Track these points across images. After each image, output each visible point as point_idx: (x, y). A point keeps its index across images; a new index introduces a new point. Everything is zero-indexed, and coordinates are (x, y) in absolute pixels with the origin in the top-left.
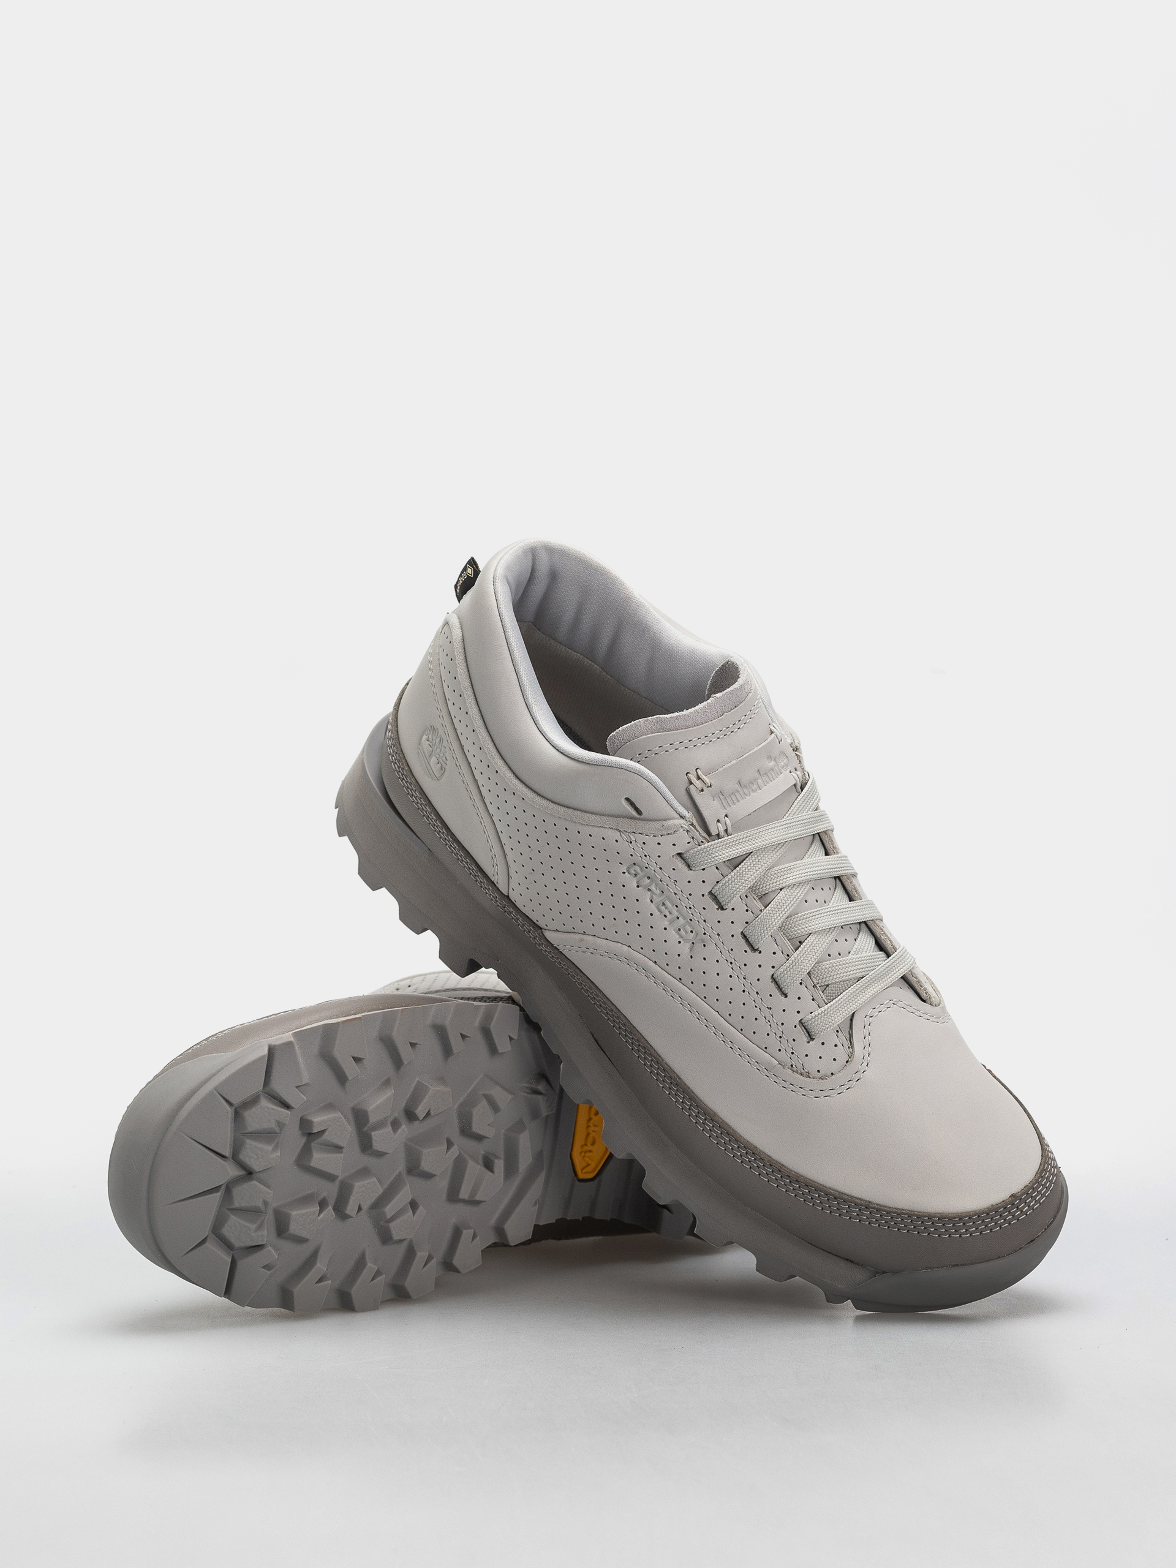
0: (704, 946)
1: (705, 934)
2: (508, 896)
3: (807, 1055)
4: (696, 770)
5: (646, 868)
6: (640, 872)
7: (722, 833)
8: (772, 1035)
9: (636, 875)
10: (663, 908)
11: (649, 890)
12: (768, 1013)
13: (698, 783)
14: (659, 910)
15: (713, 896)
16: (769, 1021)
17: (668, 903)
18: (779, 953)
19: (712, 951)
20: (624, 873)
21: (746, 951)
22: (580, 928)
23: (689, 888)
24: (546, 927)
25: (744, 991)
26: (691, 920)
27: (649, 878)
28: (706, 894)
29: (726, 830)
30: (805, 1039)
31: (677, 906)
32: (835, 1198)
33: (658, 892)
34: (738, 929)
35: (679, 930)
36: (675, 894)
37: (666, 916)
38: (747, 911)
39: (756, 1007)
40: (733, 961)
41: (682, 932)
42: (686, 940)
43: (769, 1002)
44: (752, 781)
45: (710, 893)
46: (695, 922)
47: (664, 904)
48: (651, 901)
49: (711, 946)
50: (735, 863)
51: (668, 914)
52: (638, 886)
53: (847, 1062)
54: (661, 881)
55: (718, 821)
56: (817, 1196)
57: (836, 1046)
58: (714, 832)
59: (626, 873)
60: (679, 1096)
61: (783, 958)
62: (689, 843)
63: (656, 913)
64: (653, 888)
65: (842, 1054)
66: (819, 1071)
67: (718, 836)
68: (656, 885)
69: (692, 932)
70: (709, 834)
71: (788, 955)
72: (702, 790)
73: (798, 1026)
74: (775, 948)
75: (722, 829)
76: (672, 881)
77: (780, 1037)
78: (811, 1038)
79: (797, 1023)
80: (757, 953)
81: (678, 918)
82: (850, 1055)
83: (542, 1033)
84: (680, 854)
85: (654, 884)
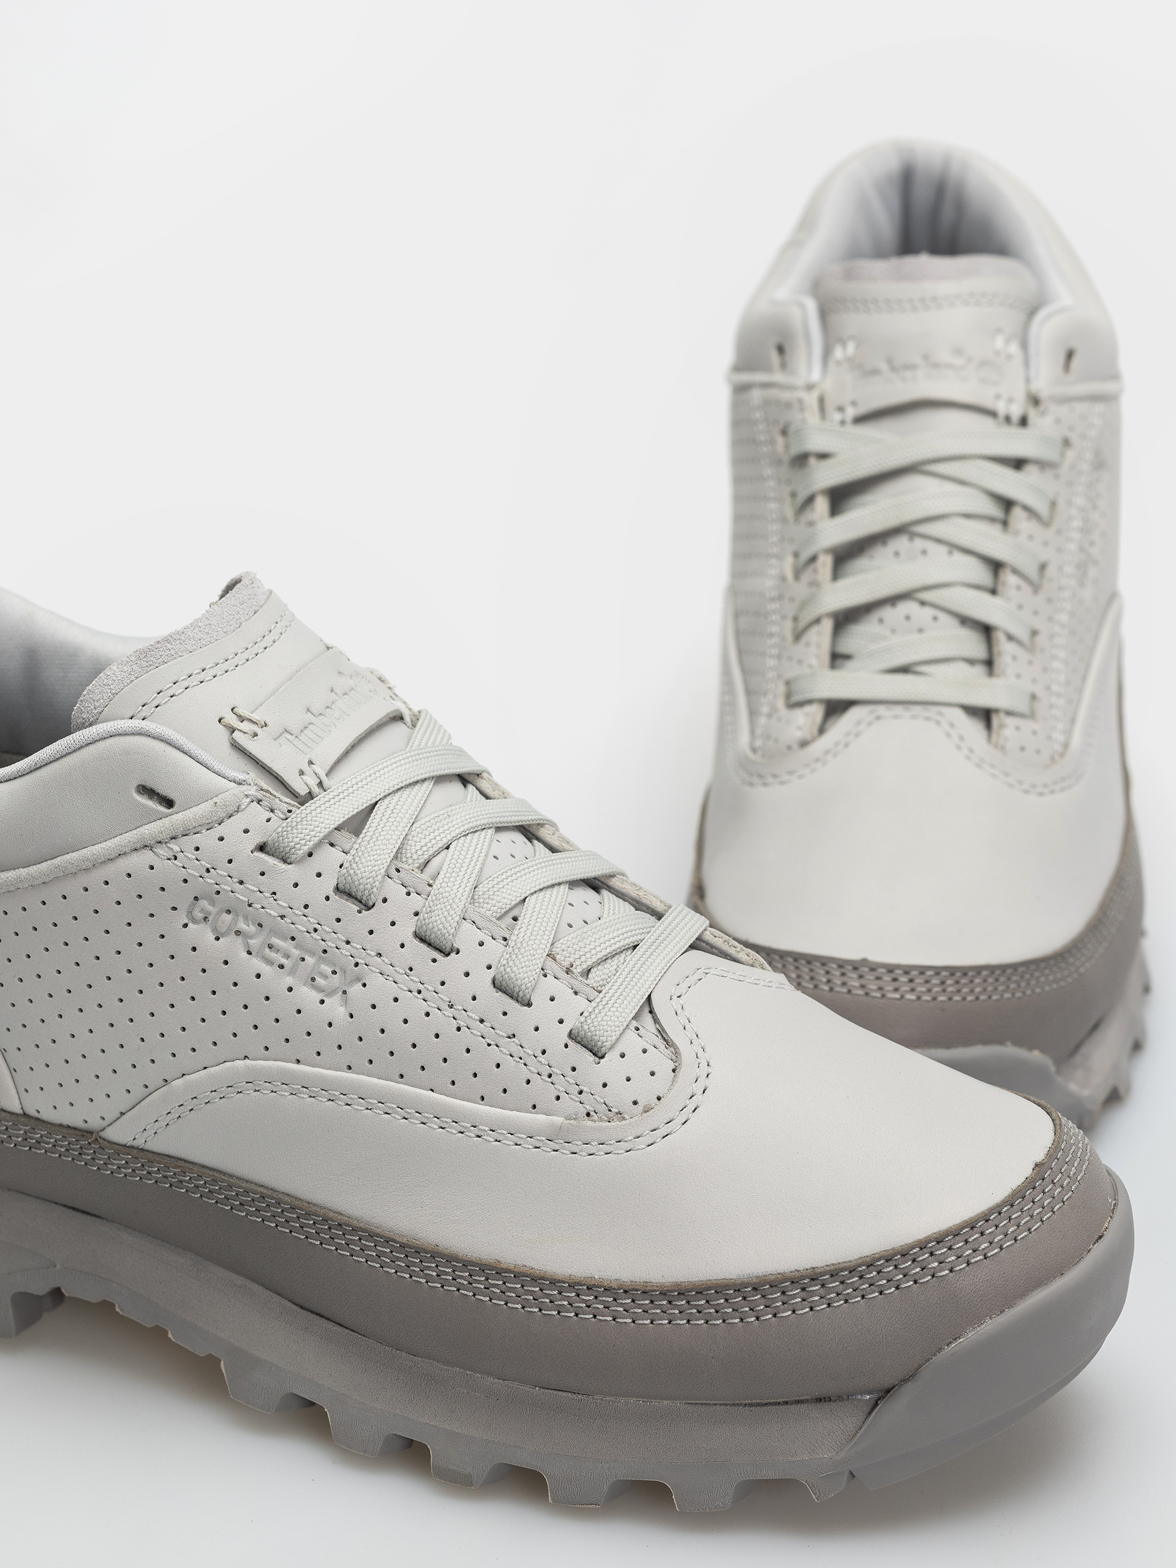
0: (364, 985)
1: (357, 965)
2: (25, 1114)
3: (605, 1085)
4: (232, 710)
5: (218, 893)
6: (210, 908)
7: (316, 790)
8: (535, 1078)
9: (205, 918)
10: (273, 955)
11: (238, 933)
12: (512, 1046)
13: (245, 726)
14: (270, 962)
15: (343, 891)
16: (521, 1058)
17: (275, 941)
18: (488, 940)
19: (379, 987)
20: (186, 926)
21: (434, 961)
22: (154, 1076)
23: (300, 896)
24: (105, 1123)
25: (459, 1029)
26: (325, 951)
27: (229, 912)
28: (331, 894)
29: (320, 784)
30: (591, 1058)
31: (293, 939)
32: (755, 1289)
33: (252, 929)
34: (406, 929)
35: (313, 979)
36: (283, 917)
37: (282, 967)
38: (408, 894)
39: (489, 1045)
40: (421, 987)
41: (320, 981)
42: (331, 994)
43: (506, 1026)
44: (330, 705)
45: (337, 889)
46: (332, 951)
47: (270, 947)
48: (249, 953)
49: (375, 981)
50: (357, 824)
51: (284, 961)
52: (217, 939)
53: (674, 1071)
54: (250, 905)
55: (302, 773)
56: (722, 1301)
57: (645, 1051)
58: (302, 791)
59: (190, 925)
60: (429, 1268)
61: (499, 945)
62: (268, 820)
63: (265, 969)
64: (242, 926)
65: (660, 1060)
66: (635, 1103)
67: (310, 796)
68: (246, 918)
69: (334, 972)
70: (294, 794)
71: (505, 939)
72: (256, 735)
73: (571, 1043)
74: (481, 936)
75: (313, 782)
76: (266, 894)
77: (550, 1076)
78: (599, 1055)
79: (566, 1040)
80: (453, 955)
81: (303, 959)
82: (674, 1058)
83: (170, 1335)
84: (262, 848)
85: (241, 919)
